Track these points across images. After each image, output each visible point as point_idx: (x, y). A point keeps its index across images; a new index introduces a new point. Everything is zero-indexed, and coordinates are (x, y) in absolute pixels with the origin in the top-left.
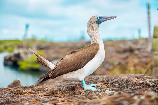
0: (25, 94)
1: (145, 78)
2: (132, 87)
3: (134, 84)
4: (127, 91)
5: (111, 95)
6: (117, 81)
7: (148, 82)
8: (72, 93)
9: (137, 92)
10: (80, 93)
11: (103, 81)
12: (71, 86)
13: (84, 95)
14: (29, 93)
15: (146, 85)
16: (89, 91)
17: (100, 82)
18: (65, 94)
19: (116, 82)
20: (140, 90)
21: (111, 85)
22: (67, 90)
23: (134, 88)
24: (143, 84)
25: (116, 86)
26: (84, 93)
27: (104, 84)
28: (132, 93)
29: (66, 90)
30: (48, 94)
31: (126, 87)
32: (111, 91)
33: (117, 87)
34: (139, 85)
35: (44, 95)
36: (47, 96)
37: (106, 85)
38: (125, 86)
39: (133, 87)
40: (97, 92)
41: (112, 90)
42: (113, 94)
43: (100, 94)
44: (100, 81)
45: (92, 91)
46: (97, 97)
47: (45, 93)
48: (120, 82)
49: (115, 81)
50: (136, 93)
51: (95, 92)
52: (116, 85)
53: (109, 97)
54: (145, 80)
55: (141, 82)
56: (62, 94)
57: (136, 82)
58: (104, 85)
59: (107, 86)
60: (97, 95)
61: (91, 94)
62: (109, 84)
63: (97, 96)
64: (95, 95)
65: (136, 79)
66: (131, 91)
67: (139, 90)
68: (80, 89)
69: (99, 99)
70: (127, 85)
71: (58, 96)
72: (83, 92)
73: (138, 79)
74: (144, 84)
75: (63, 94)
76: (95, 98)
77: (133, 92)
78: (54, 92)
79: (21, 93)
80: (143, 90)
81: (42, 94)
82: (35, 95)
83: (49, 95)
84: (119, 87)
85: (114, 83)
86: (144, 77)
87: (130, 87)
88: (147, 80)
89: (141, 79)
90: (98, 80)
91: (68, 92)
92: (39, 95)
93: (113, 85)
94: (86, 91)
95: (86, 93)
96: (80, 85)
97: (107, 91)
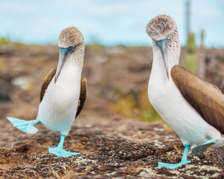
2: (123, 152)
3: (130, 147)
7: (156, 141)
8: (22, 157)
10: (34, 160)
11: (81, 136)
12: (24, 141)
17: (76, 137)
18: (10, 158)
19: (102, 140)
21: (91, 145)
22: (15, 150)
23: (127, 155)
24: (145, 147)
27: (81, 142)
29: (13, 151)
31: (115, 150)
32: (86, 160)
34: (137, 149)
37: (84, 144)
38: (113, 150)
39: (125, 153)
40: (60, 160)
41: (88, 157)
42: (85, 168)
44: (76, 135)
45: (53, 159)
48: (107, 142)
49: (100, 138)
52: (99, 146)
54: (153, 136)
56: (4, 157)
58: (80, 144)
60: (57, 168)
62: (88, 143)
63: (56, 170)
64: (52, 169)
65: (140, 133)
66: (116, 164)
68: (35, 151)
69: (58, 176)
70: (118, 148)
72: (38, 159)
73: (143, 133)
75: (6, 156)
76: (52, 175)
84: (104, 150)
85: (97, 142)
87: (121, 152)
88: (157, 136)
89: (148, 134)
90: (74, 133)
91: (16, 154)
93: (94, 145)
94: (42, 158)
95: (41, 161)
96: (40, 141)
97: (80, 157)
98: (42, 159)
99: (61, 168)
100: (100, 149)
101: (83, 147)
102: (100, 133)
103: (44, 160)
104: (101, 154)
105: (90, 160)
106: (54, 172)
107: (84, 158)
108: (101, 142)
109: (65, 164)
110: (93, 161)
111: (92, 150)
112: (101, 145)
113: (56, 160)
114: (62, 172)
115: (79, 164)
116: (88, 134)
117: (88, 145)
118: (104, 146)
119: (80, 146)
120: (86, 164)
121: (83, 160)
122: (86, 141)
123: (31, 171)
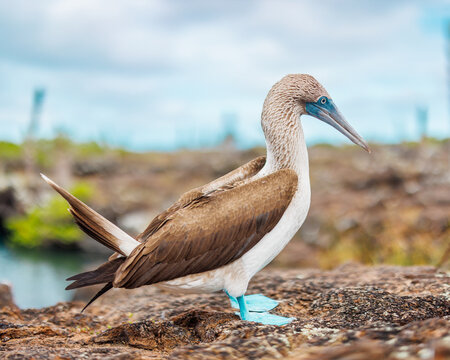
0: (26, 336)
1: (438, 282)
2: (392, 313)
3: (401, 304)
4: (376, 329)
5: (320, 342)
6: (344, 293)
7: (447, 294)
8: (189, 334)
9: (409, 333)
10: (217, 335)
11: (297, 292)
12: (186, 308)
13: (229, 341)
14: (39, 334)
15: (440, 306)
16: (247, 328)
17: (285, 294)
18: (164, 338)
19: (341, 295)
20: (420, 326)
21: (321, 306)
22: (172, 322)
23: (401, 316)
24: (431, 302)
25: (339, 311)
26: (228, 336)
27: (298, 302)
28: (391, 336)
29: (169, 325)
30: (106, 339)
31: (373, 310)
32: (320, 329)
33: (341, 313)
34: (417, 307)
35: (93, 341)
36: (101, 343)
37: (305, 307)
38: (369, 310)
39: (395, 314)
40: (273, 330)
41: (324, 324)
42: (329, 339)
43: (283, 338)
44: (284, 291)
45: (258, 328)
46: (272, 349)
47: (95, 335)
48: (354, 297)
49: (337, 291)
50: (404, 337)
51: (266, 331)
52: (339, 307)
53: (315, 349)
54: (438, 286)
55: (426, 293)
56: (153, 336)
57: (406, 293)
58: (297, 307)
59: (310, 308)
60: (273, 342)
61: (253, 339)
62: (315, 302)
63: (272, 345)
64: (265, 342)
65: (408, 282)
66: (389, 329)
67: (415, 327)
68: (214, 321)
69: (278, 355)
70: (377, 307)
71: (139, 343)
72: (226, 331)
73: (414, 283)
74: (434, 303)
75: (156, 335)
76: (266, 354)
77: (395, 333)
78: (127, 332)
79: (13, 335)
80: (428, 324)
81: (86, 338)
82: (62, 339)
83: (108, 342)
84: (349, 313)
85: (332, 299)
86: (433, 277)
87: (386, 313)
88: (446, 286)
89: (426, 285)
90: (280, 288)
91: (176, 329)
92: (75, 339)
93: (327, 305)
94: (234, 329)
95: (235, 334)
96: (217, 306)
97: (308, 326)
98: (235, 331)
99: (280, 341)
101: (303, 311)
102: (332, 286)
103: (240, 332)
105: (329, 330)
106: (269, 348)
107: (316, 326)
108: (341, 299)
109: (283, 335)
110: (335, 331)
111: (323, 314)
112: (341, 304)
115: (310, 337)
116: (308, 288)
117: (315, 306)
118: (347, 305)
119: (298, 310)
120: (323, 335)
121: (315, 329)
122: (309, 300)
123: (223, 349)
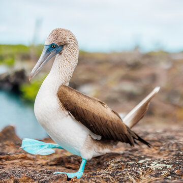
0: (14, 159)
6: (177, 144)
8: (96, 163)
10: (108, 166)
16: (122, 163)
19: (175, 145)
21: (164, 150)
26: (112, 167)
27: (153, 147)
30: (53, 163)
32: (160, 165)
33: (174, 155)
35: (47, 164)
36: (51, 165)
37: (157, 150)
41: (163, 162)
42: (161, 173)
45: (128, 164)
46: (132, 178)
47: (48, 161)
48: (181, 147)
49: (173, 143)
52: (173, 151)
56: (77, 163)
62: (161, 148)
63: (132, 175)
68: (108, 157)
71: (70, 166)
72: (112, 164)
76: (128, 180)
78: (64, 160)
79: (7, 159)
82: (31, 162)
84: (178, 155)
85: (170, 147)
92: (38, 162)
93: (167, 150)
94: (116, 163)
97: (154, 163)
98: (117, 165)
99: (137, 173)
100: (173, 153)
101: (156, 152)
102: (172, 138)
103: (119, 165)
104: (176, 158)
105: (165, 165)
106: (130, 177)
107: (159, 163)
108: (174, 147)
109: (140, 169)
110: (168, 166)
111: (165, 155)
112: (174, 150)
113: (131, 165)
114: (138, 177)
115: (154, 169)
116: (160, 140)
117: (161, 150)
118: (177, 151)
119: (153, 151)
120: (161, 169)
121: (158, 164)
122: (158, 146)
123: (107, 176)
